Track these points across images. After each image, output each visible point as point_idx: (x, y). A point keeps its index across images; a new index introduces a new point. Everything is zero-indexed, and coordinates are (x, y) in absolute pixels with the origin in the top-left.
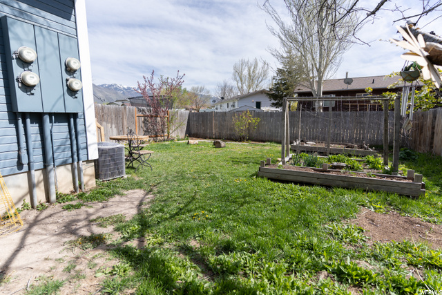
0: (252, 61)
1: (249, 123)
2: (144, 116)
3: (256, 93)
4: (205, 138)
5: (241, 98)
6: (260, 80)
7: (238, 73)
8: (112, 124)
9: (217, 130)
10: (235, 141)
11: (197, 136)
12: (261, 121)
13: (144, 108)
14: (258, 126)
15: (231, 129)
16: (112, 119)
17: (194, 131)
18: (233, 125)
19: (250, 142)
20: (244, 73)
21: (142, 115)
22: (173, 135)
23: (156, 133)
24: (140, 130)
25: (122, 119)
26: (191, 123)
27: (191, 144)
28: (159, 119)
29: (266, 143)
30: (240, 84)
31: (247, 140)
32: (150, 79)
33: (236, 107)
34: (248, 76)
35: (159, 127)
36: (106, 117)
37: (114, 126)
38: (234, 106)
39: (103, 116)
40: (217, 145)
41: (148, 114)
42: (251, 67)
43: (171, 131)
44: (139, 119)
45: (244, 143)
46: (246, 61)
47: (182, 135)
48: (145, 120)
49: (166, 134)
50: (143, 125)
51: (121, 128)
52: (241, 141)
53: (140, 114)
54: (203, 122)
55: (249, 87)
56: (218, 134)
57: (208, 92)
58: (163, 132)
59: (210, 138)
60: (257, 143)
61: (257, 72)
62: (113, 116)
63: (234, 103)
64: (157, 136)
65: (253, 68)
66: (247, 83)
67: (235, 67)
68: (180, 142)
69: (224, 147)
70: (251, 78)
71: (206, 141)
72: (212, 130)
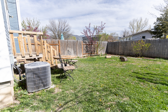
0: (139, 19)
1: (142, 47)
2: (86, 45)
3: (143, 32)
4: (115, 54)
5: (134, 35)
6: (143, 27)
7: (132, 25)
8: (71, 48)
9: (122, 50)
10: (133, 56)
11: (111, 53)
12: (151, 45)
13: (86, 41)
14: (149, 48)
15: (130, 50)
16: (71, 46)
17: (109, 51)
18: (132, 48)
19: (143, 57)
20: (135, 25)
21: (85, 44)
22: (99, 53)
23: (92, 52)
24: (84, 51)
25: (76, 46)
26: (109, 47)
27: (107, 58)
28: (93, 46)
29: (155, 59)
30: (132, 30)
31: (141, 56)
32: (88, 27)
33: (131, 39)
34: (136, 26)
35: (93, 49)
36: (69, 45)
37: (72, 49)
38: (130, 39)
39: (68, 45)
40: (122, 60)
41: (88, 43)
42: (138, 22)
43: (98, 51)
44: (84, 46)
45: (139, 58)
46: (136, 19)
47: (104, 53)
48: (86, 46)
49: (96, 53)
50: (85, 48)
51: (75, 50)
52: (136, 57)
53: (84, 44)
54: (114, 46)
55: (137, 31)
56: (122, 53)
57: (117, 34)
58: (95, 52)
59: (118, 55)
60: (148, 58)
61: (142, 23)
62: (72, 45)
63: (130, 38)
64: (92, 54)
65: (139, 22)
66: (136, 29)
67: (130, 23)
68: (102, 56)
69: (127, 61)
70: (138, 27)
71: (116, 56)
72: (119, 50)
